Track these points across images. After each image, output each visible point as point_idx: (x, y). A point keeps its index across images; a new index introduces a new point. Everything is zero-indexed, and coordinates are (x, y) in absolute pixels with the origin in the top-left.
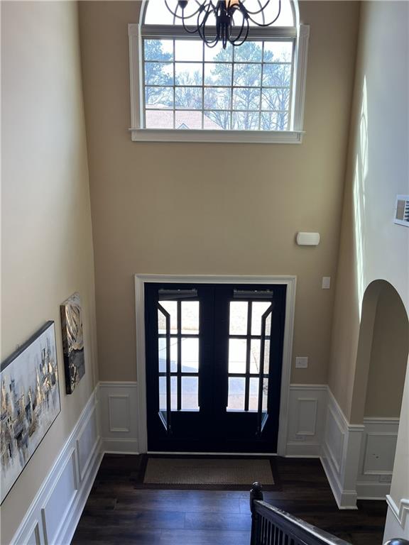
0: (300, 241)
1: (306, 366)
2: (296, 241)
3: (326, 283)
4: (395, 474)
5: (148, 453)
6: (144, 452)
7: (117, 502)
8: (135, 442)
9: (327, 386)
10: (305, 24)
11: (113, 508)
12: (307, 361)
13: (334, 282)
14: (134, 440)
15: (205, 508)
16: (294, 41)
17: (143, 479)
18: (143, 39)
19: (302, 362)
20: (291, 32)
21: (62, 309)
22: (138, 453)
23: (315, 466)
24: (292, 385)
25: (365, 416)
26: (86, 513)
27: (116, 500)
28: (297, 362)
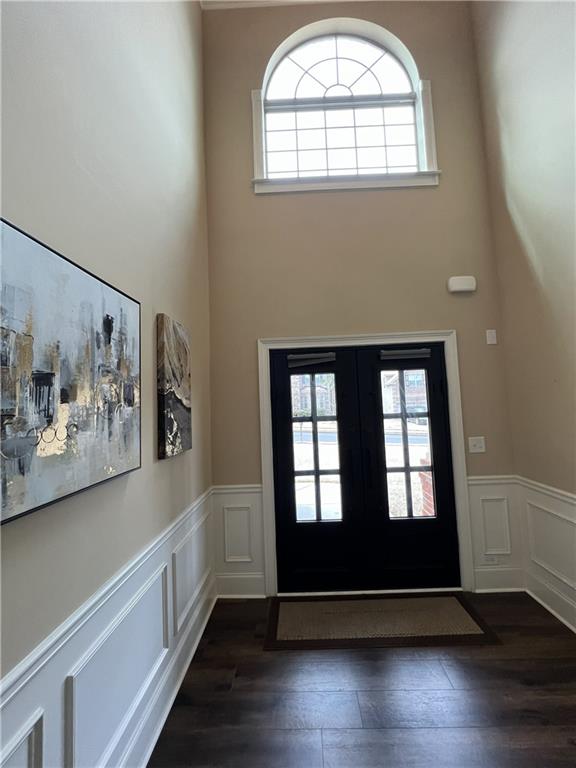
0: (453, 287)
1: (483, 450)
3: (491, 337)
5: (279, 595)
6: (273, 595)
7: (237, 676)
8: (258, 579)
11: (229, 686)
12: (483, 442)
14: (258, 575)
17: (276, 635)
19: (478, 444)
21: (160, 318)
22: (264, 597)
24: (470, 478)
27: (234, 672)
28: (471, 444)
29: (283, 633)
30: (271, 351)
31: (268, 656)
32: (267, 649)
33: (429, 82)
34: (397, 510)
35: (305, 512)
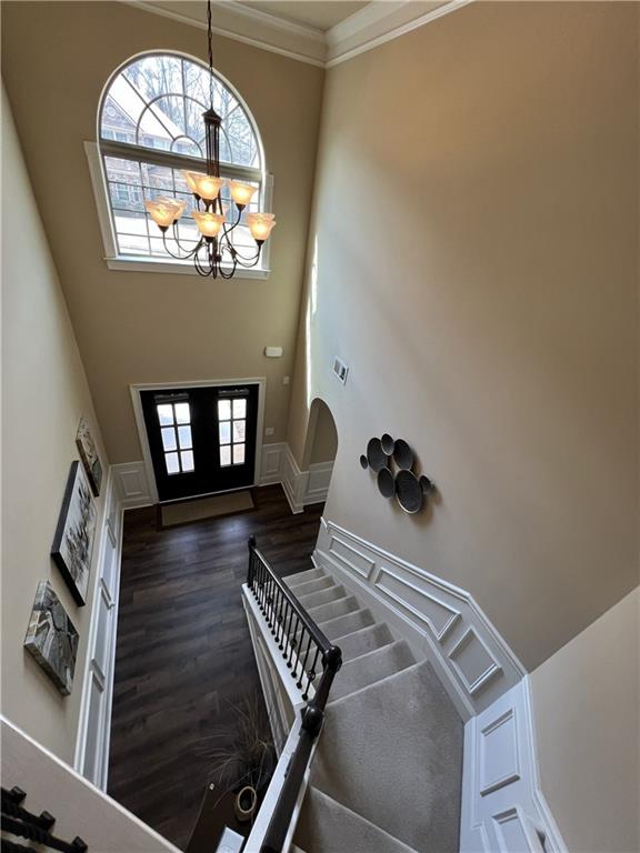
0: (269, 354)
1: (272, 433)
2: (265, 353)
3: (286, 380)
4: (330, 488)
5: (161, 502)
6: (157, 503)
9: (286, 444)
10: (271, 173)
11: (144, 549)
12: (273, 430)
13: (291, 381)
14: (147, 497)
15: (202, 535)
16: (260, 183)
17: (162, 524)
18: (103, 156)
19: (270, 431)
20: (258, 176)
21: (79, 443)
22: (152, 505)
23: (277, 489)
25: (311, 463)
26: (125, 558)
27: (145, 543)
28: (266, 431)
29: (165, 522)
30: (141, 392)
31: (159, 534)
32: (158, 531)
33: (272, 177)
34: (225, 461)
35: (172, 467)
